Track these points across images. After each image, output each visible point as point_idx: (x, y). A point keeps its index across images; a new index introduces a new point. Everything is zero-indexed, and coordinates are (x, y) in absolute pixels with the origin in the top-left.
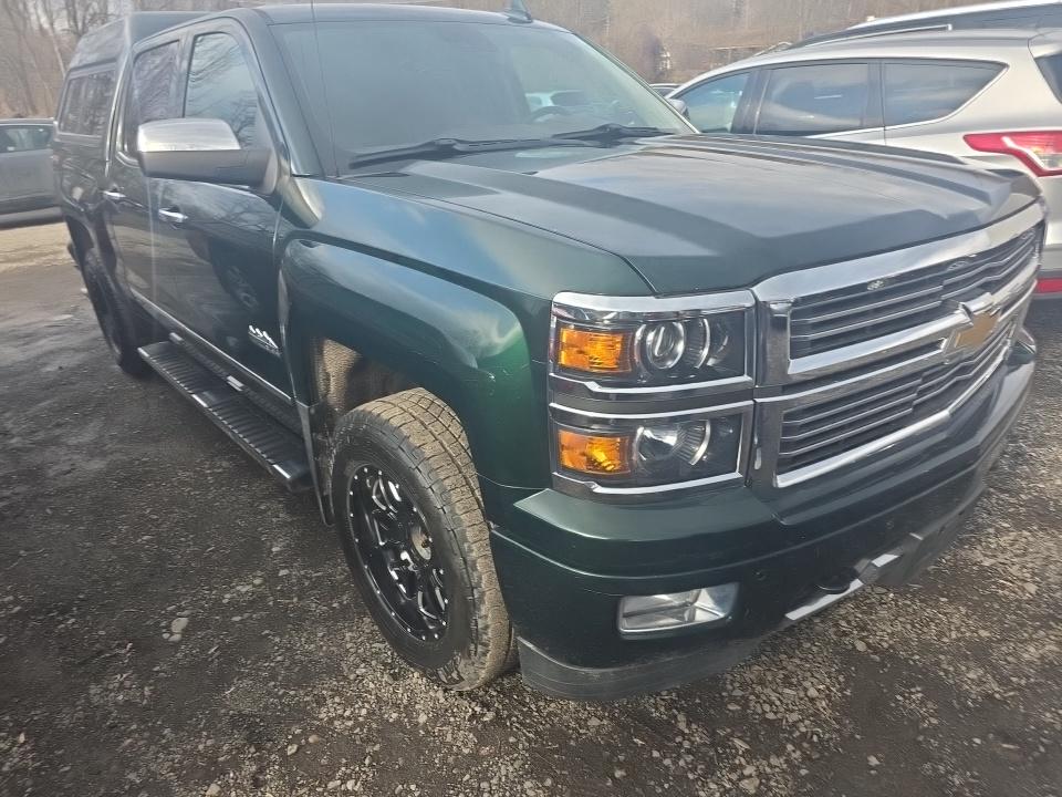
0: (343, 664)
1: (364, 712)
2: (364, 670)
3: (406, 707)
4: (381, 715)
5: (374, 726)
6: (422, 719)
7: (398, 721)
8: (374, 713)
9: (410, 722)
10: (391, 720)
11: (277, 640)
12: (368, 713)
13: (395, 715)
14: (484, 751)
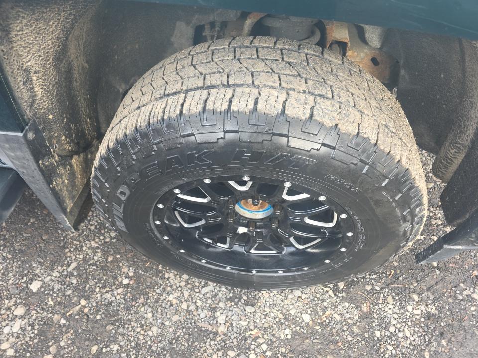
0: (200, 324)
1: (265, 347)
2: (223, 317)
3: (285, 318)
4: (278, 338)
5: (283, 350)
6: (307, 318)
7: (294, 334)
8: (273, 342)
9: (301, 327)
10: (289, 337)
11: (115, 347)
12: (268, 345)
13: (288, 331)
14: (365, 308)
